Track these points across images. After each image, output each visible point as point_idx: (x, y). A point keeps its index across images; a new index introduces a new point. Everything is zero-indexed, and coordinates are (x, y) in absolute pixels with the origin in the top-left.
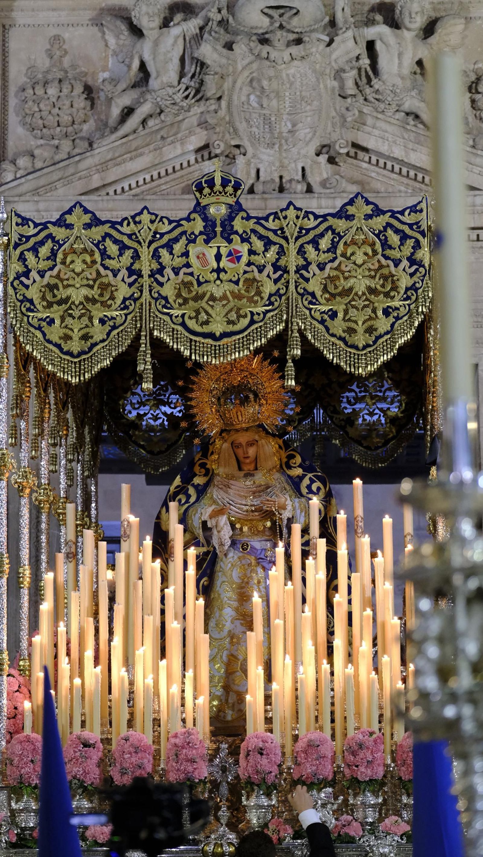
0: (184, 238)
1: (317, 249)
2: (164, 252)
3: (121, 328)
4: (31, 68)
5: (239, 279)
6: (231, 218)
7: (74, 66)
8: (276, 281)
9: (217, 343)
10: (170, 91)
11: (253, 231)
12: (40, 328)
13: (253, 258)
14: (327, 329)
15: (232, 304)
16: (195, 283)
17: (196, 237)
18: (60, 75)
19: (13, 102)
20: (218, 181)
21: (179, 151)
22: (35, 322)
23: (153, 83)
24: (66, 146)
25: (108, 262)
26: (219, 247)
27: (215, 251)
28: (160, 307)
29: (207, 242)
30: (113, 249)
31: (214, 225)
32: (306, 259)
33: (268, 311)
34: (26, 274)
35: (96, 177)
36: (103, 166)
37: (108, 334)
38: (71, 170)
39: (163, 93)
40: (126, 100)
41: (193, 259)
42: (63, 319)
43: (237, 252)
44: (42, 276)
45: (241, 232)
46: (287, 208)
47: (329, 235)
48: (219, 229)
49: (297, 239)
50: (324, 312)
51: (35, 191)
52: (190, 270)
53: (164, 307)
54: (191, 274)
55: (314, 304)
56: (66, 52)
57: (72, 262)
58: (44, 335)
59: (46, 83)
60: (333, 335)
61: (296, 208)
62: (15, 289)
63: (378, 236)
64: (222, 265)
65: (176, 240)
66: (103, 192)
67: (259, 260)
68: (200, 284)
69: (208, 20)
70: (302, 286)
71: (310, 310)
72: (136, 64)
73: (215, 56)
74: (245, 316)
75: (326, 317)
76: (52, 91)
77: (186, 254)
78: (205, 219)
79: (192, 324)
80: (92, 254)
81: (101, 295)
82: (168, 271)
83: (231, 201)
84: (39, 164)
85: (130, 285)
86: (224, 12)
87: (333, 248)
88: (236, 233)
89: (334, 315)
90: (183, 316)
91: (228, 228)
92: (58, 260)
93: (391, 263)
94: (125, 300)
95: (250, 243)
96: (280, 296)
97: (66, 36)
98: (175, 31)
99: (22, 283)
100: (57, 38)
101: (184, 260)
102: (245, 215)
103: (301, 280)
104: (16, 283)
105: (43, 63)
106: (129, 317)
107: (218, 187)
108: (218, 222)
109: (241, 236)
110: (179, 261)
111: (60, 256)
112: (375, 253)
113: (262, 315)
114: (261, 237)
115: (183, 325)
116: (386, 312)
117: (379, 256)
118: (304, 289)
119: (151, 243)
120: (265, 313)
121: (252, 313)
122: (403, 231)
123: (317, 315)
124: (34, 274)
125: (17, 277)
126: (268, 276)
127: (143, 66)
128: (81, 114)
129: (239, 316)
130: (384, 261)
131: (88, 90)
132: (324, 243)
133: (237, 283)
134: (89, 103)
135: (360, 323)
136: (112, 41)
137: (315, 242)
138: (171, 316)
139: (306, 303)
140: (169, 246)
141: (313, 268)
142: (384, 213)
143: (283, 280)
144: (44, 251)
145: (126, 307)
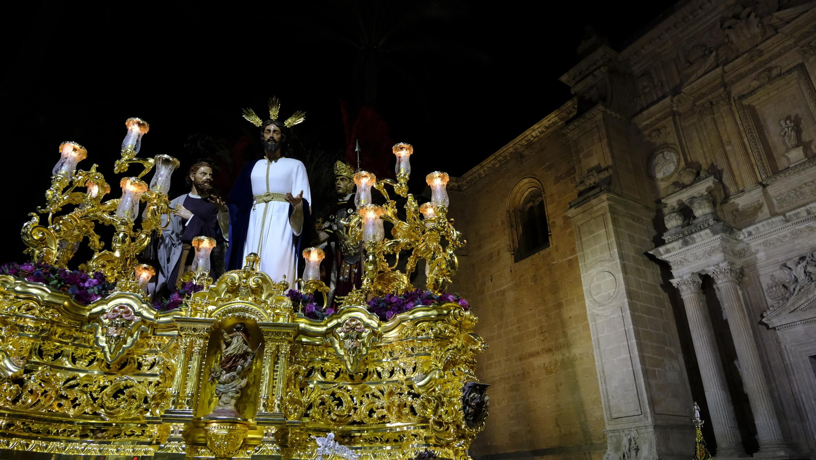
4: (768, 284)
7: (779, 281)
10: (804, 281)
18: (775, 284)
19: (766, 294)
21: (813, 295)
23: (799, 280)
24: (781, 302)
35: (792, 308)
36: (793, 304)
38: (784, 308)
39: (802, 282)
40: (793, 286)
51: (777, 315)
56: (775, 278)
59: (772, 287)
66: (796, 311)
69: (807, 261)
72: (793, 276)
73: (812, 269)
76: (774, 289)
84: (775, 308)
86: (811, 257)
97: (774, 274)
98: (800, 266)
100: (772, 275)
105: (770, 282)
127: (795, 276)
128: (784, 292)
131: (784, 286)
134: (785, 289)
136: (786, 272)
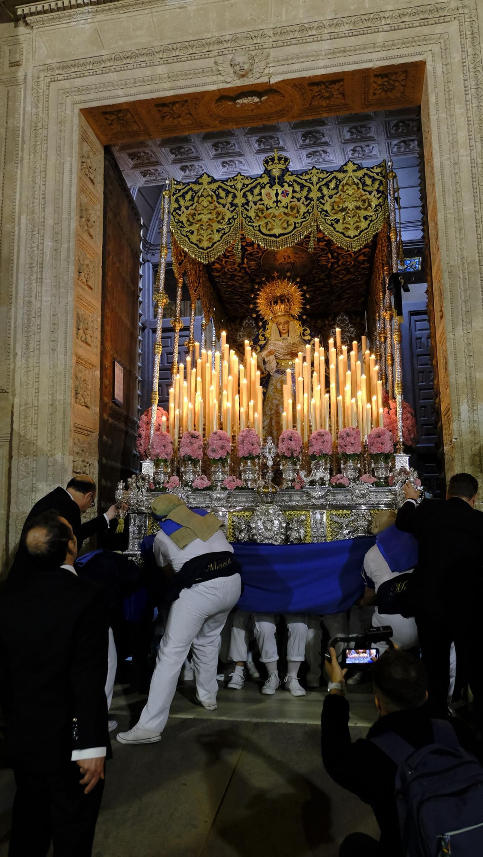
0: (259, 186)
1: (328, 188)
2: (248, 194)
3: (228, 234)
5: (288, 206)
6: (283, 175)
8: (307, 206)
9: (278, 239)
11: (294, 181)
12: (187, 236)
13: (295, 195)
14: (334, 229)
15: (284, 219)
16: (265, 210)
17: (265, 185)
20: (276, 158)
22: (184, 233)
25: (220, 200)
26: (277, 190)
27: (275, 191)
28: (247, 222)
29: (271, 187)
30: (223, 194)
31: (274, 179)
32: (322, 194)
33: (303, 222)
34: (179, 208)
37: (221, 237)
41: (264, 196)
42: (198, 230)
43: (286, 191)
44: (187, 209)
45: (288, 182)
46: (312, 169)
47: (334, 181)
48: (277, 181)
49: (317, 183)
50: (332, 220)
52: (262, 202)
53: (250, 222)
54: (263, 204)
55: (327, 216)
57: (203, 201)
58: (189, 239)
60: (337, 232)
61: (316, 169)
62: (174, 216)
63: (360, 180)
64: (279, 198)
65: (255, 187)
67: (298, 195)
68: (267, 209)
70: (321, 207)
71: (325, 219)
74: (291, 225)
75: (333, 222)
77: (260, 194)
78: (270, 176)
79: (264, 230)
80: (212, 197)
81: (217, 218)
82: (251, 204)
83: (283, 167)
85: (232, 212)
87: (336, 187)
88: (286, 182)
89: (337, 221)
90: (259, 226)
91: (282, 180)
92: (195, 201)
93: (367, 193)
94: (229, 219)
95: (293, 187)
96: (310, 213)
99: (177, 213)
101: (259, 197)
102: (290, 173)
103: (320, 204)
104: (174, 213)
106: (232, 228)
107: (276, 161)
108: (276, 178)
109: (288, 183)
110: (257, 198)
111: (196, 198)
112: (358, 188)
113: (300, 224)
114: (299, 184)
115: (260, 231)
116: (365, 218)
117: (361, 190)
118: (322, 209)
119: (242, 189)
120: (302, 223)
121: (295, 223)
122: (373, 177)
123: (329, 222)
124: (183, 209)
125: (175, 211)
126: (303, 203)
129: (288, 225)
130: (363, 193)
132: (332, 185)
133: (287, 208)
135: (352, 224)
137: (327, 185)
138: (253, 227)
139: (323, 216)
140: (251, 191)
141: (326, 198)
142: (363, 168)
143: (310, 205)
144: (188, 197)
145: (230, 223)
